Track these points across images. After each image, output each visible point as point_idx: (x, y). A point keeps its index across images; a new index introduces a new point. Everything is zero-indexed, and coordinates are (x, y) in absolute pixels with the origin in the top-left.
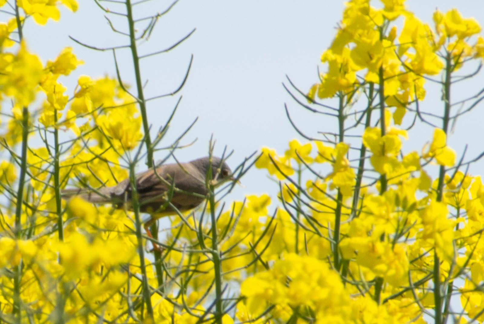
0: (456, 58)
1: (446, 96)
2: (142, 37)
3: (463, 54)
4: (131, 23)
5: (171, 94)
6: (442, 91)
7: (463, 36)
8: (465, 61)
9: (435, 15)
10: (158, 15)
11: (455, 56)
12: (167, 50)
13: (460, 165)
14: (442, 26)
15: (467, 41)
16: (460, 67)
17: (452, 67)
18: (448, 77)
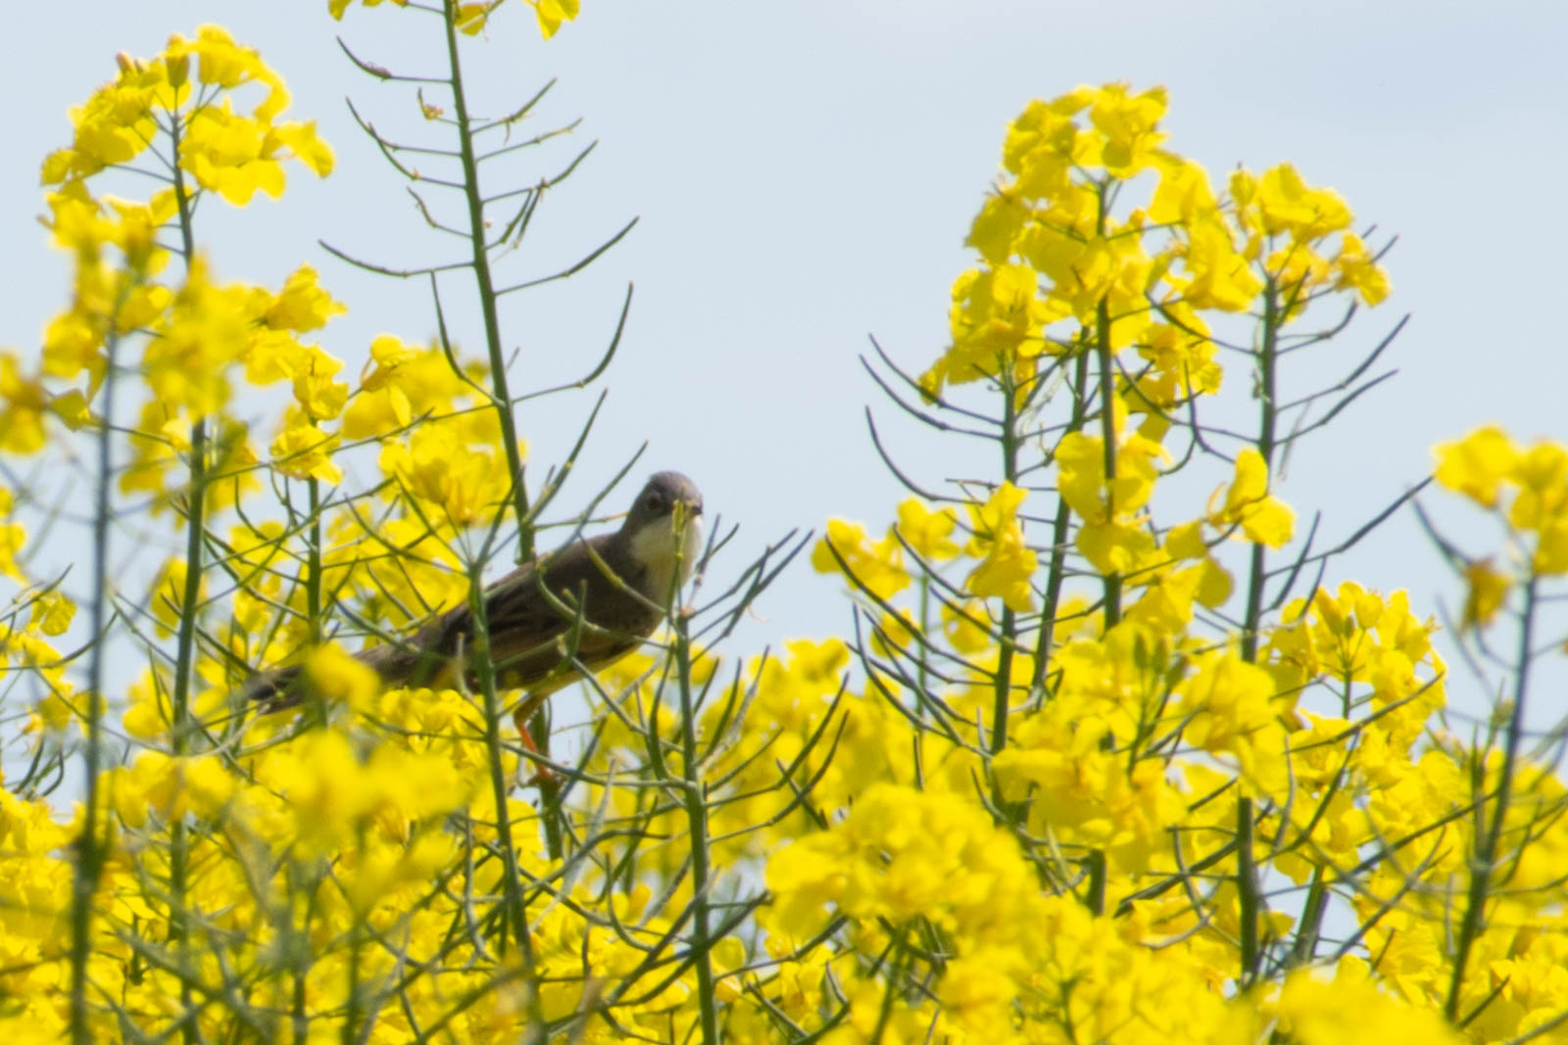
0: (1290, 292)
1: (1266, 386)
2: (503, 240)
3: (1308, 280)
4: (476, 206)
5: (579, 385)
6: (1254, 376)
7: (1307, 235)
8: (1311, 298)
9: (1237, 180)
10: (543, 186)
11: (1287, 286)
12: (566, 274)
13: (1302, 561)
14: (1252, 209)
15: (1317, 246)
16: (1299, 312)
17: (1280, 313)
18: (1270, 337)
